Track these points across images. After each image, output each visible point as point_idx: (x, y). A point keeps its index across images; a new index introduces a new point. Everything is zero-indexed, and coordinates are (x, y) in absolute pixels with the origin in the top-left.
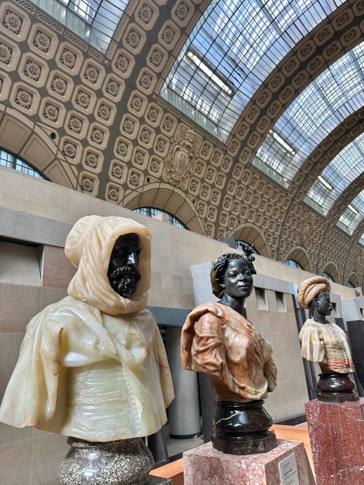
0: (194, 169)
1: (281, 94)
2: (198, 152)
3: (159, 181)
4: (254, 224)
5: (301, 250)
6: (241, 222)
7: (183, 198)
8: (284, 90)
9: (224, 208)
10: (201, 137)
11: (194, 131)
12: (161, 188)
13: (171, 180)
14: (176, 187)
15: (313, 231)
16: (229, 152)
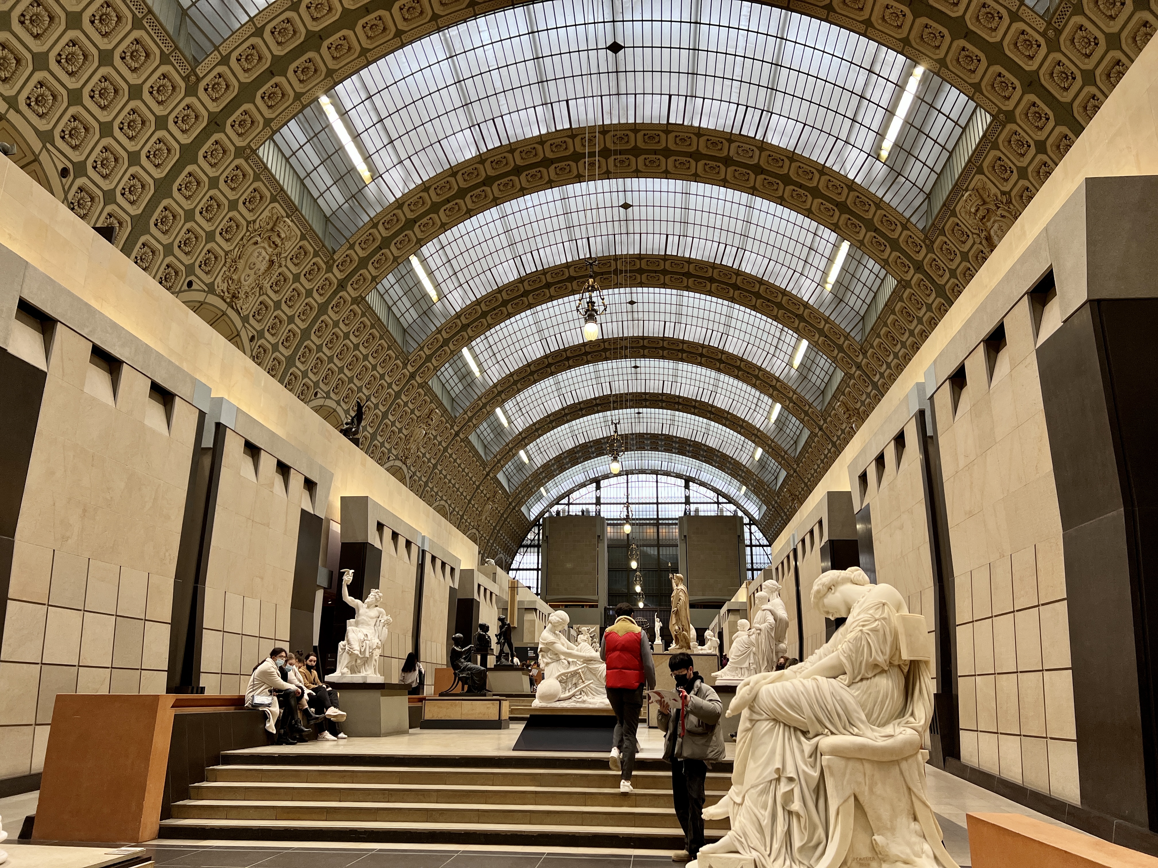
0: (270, 283)
1: (445, 207)
2: (286, 257)
3: (206, 289)
4: (338, 403)
5: (401, 468)
6: (319, 395)
7: (237, 330)
8: (451, 204)
9: (298, 364)
10: (299, 233)
11: (292, 221)
12: (207, 303)
13: (226, 293)
14: (233, 308)
15: (429, 438)
16: (335, 270)
